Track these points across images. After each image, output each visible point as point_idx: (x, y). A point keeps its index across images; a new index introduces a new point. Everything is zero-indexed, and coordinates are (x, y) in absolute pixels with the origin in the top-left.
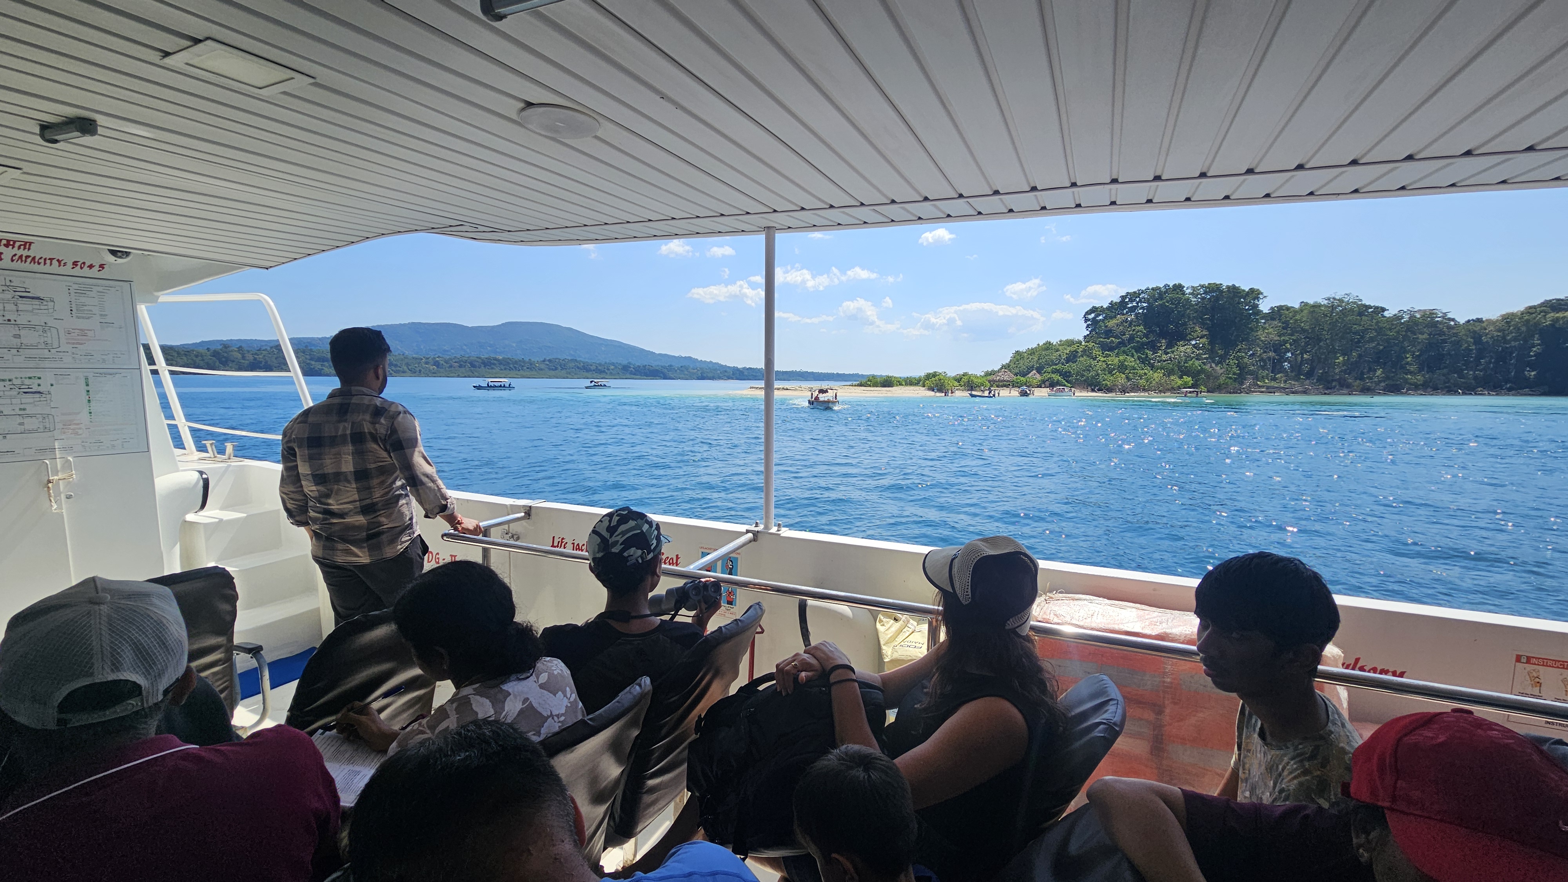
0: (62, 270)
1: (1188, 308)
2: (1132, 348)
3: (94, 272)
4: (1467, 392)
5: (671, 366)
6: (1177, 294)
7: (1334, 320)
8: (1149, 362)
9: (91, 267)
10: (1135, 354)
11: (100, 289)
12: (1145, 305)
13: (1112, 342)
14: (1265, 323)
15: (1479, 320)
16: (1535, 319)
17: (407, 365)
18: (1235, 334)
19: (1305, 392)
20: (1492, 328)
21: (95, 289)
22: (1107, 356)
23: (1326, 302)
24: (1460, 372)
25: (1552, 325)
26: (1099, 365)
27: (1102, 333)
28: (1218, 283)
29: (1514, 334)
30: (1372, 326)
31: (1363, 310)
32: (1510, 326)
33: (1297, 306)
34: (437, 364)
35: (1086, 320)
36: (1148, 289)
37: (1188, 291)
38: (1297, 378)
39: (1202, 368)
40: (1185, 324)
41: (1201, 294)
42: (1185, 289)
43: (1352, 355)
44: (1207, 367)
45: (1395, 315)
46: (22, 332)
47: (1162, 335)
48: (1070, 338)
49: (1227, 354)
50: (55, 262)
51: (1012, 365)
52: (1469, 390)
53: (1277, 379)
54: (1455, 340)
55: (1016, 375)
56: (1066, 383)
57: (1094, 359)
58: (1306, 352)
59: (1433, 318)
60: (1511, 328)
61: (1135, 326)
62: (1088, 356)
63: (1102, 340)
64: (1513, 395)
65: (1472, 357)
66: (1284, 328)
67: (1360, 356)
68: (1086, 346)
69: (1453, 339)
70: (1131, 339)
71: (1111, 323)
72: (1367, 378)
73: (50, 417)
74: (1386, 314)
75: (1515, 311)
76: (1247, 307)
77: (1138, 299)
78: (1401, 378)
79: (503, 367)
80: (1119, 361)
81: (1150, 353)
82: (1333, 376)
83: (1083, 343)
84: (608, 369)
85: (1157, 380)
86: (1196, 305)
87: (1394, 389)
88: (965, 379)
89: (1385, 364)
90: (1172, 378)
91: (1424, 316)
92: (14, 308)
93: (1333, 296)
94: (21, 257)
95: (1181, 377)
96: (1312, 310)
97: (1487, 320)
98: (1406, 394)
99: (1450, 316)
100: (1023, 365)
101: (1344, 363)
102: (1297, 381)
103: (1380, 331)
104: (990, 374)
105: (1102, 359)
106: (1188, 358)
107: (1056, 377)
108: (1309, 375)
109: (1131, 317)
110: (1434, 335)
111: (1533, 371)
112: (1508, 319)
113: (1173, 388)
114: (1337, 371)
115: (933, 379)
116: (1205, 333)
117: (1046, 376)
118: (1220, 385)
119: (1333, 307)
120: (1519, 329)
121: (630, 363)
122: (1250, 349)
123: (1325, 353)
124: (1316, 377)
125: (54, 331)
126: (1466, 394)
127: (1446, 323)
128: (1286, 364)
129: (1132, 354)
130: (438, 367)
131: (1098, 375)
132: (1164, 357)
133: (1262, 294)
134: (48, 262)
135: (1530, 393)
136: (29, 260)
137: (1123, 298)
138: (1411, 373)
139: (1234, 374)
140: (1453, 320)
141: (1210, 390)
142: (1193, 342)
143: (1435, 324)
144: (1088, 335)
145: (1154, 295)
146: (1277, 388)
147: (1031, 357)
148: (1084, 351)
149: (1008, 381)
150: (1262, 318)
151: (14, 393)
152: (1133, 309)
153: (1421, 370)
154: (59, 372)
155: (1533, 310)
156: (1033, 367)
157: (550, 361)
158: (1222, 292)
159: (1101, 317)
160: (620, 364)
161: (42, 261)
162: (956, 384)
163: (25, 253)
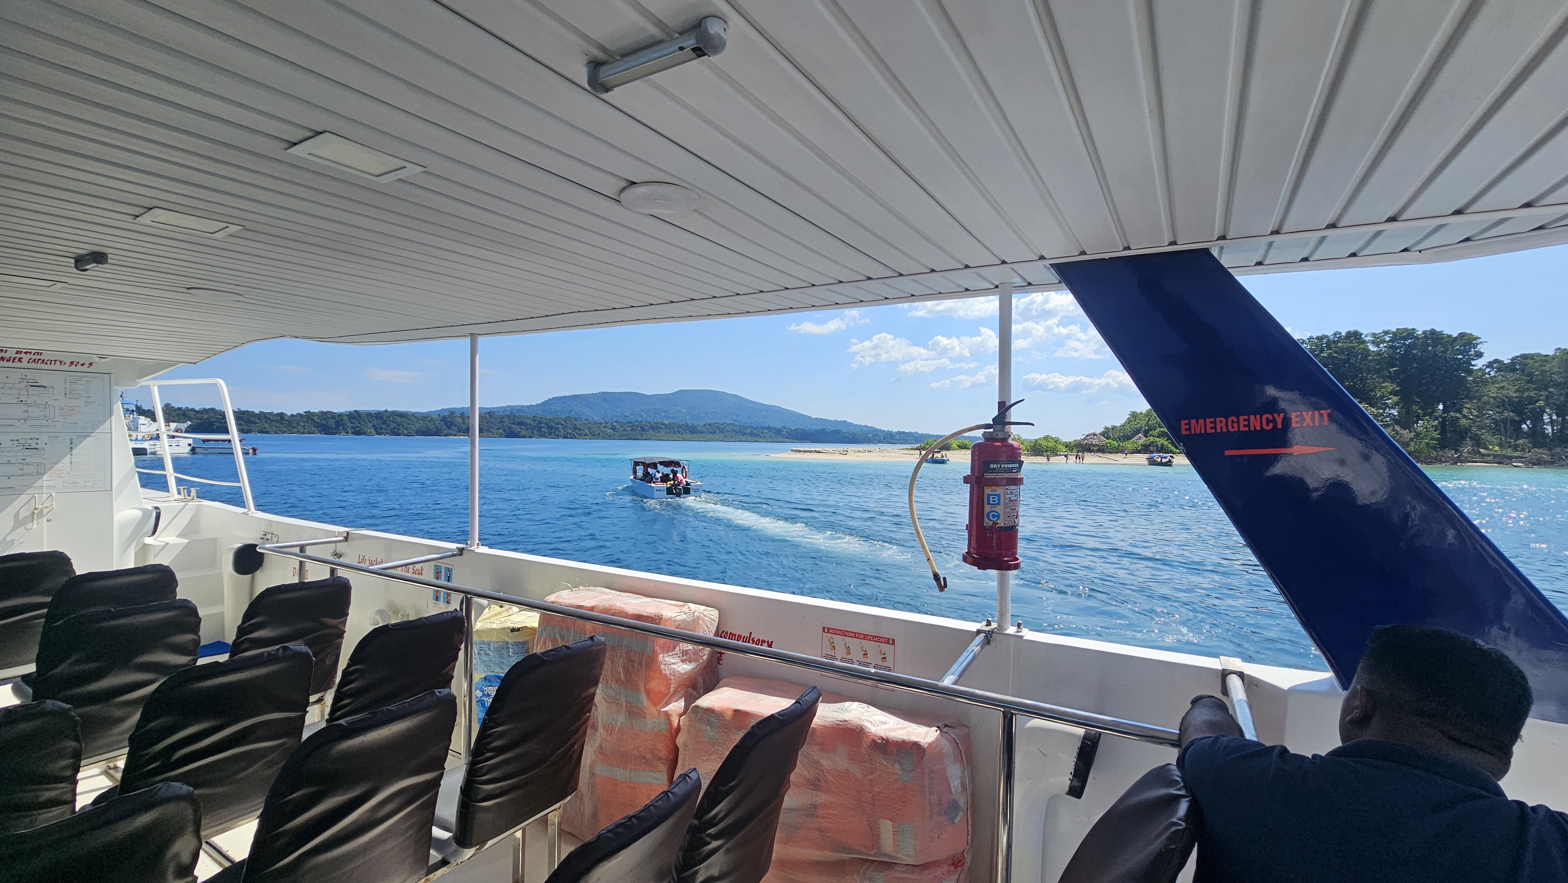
0: (63, 367)
1: (1367, 360)
3: (85, 368)
6: (1351, 342)
9: (83, 365)
11: (87, 379)
17: (589, 429)
21: (84, 379)
28: (1410, 328)
34: (613, 428)
37: (1367, 339)
40: (1365, 378)
41: (1386, 343)
42: (1363, 336)
46: (29, 409)
50: (58, 363)
53: (1511, 445)
55: (1115, 438)
73: (43, 465)
79: (668, 431)
84: (762, 433)
92: (26, 393)
94: (35, 360)
100: (1130, 427)
107: (1160, 441)
116: (1396, 388)
117: (1149, 440)
121: (784, 427)
125: (52, 408)
130: (614, 430)
133: (1479, 339)
134: (53, 362)
136: (40, 361)
139: (1432, 439)
146: (1514, 458)
151: (19, 448)
154: (52, 434)
156: (1140, 429)
157: (710, 425)
160: (775, 428)
161: (49, 362)
163: (38, 357)
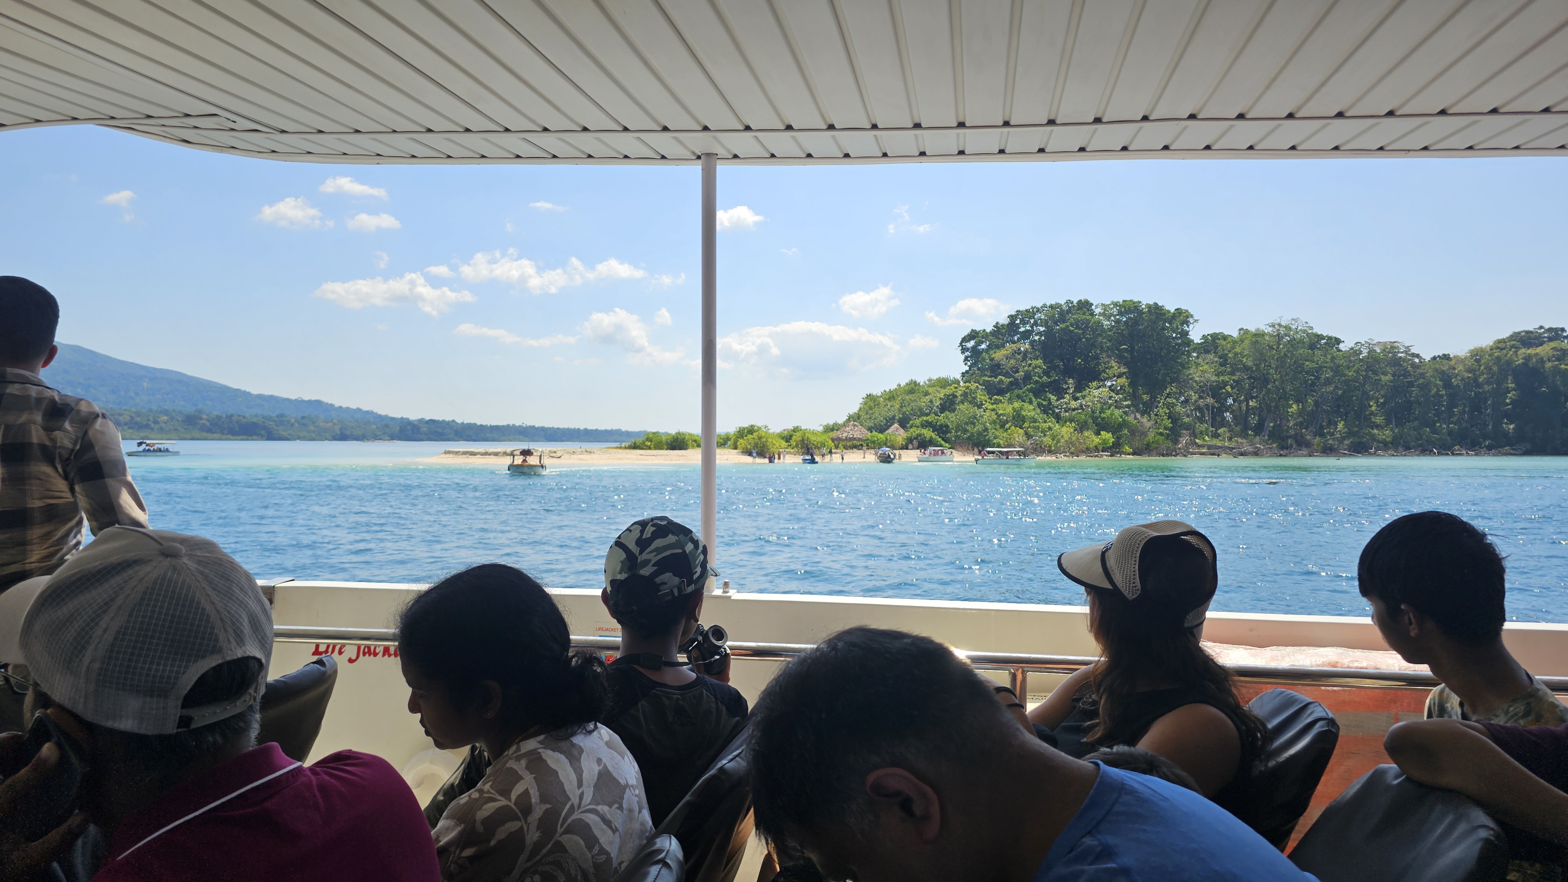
1: (1100, 335)
2: (1029, 390)
4: (1444, 452)
5: (282, 415)
6: (1084, 314)
7: (1282, 354)
8: (1054, 412)
10: (1034, 399)
12: (1042, 329)
13: (1001, 381)
14: (1198, 357)
15: (1446, 357)
16: (1506, 356)
18: (1162, 371)
19: (1256, 454)
20: (1461, 367)
22: (997, 402)
23: (1270, 329)
24: (1432, 425)
25: (1525, 364)
26: (987, 416)
27: (987, 369)
28: (1135, 300)
29: (1485, 376)
30: (1326, 362)
31: (1315, 342)
32: (1480, 366)
33: (1235, 334)
35: (964, 350)
36: (1045, 306)
37: (1098, 311)
38: (1244, 435)
39: (1124, 420)
40: (1096, 357)
41: (1115, 316)
42: (1093, 307)
43: (1306, 401)
44: (1130, 419)
45: (1352, 349)
47: (1069, 372)
48: (943, 375)
49: (1153, 399)
51: (864, 416)
52: (1445, 449)
53: (1219, 435)
54: (1423, 383)
55: (870, 429)
56: (943, 442)
57: (980, 406)
58: (1252, 398)
59: (1395, 354)
60: (1482, 368)
61: (1031, 359)
62: (971, 403)
63: (987, 378)
64: (1494, 455)
65: (1443, 406)
66: (1221, 365)
67: (1316, 403)
68: (967, 388)
69: (1421, 381)
70: (1027, 377)
71: (999, 355)
72: (1328, 433)
74: (1342, 346)
75: (1484, 346)
76: (1174, 335)
77: (1032, 321)
78: (1366, 434)
80: (1013, 408)
81: (1053, 398)
82: (1287, 431)
83: (962, 384)
85: (1066, 438)
86: (1110, 330)
87: (1360, 448)
88: (797, 437)
89: (1346, 414)
90: (1086, 434)
91: (1384, 350)
93: (1278, 321)
95: (1098, 433)
96: (1254, 340)
97: (1455, 357)
98: (1375, 454)
99: (1414, 350)
100: (880, 414)
101: (1300, 413)
102: (1244, 438)
103: (1337, 370)
104: (832, 430)
105: (990, 407)
106: (1105, 406)
107: (928, 433)
108: (1259, 429)
109: (1025, 346)
110: (1399, 377)
111: (1511, 424)
112: (1477, 355)
113: (1088, 449)
114: (1291, 424)
115: (750, 436)
116: (1123, 370)
117: (914, 431)
118: (1148, 445)
119: (1279, 337)
120: (1490, 369)
121: (200, 411)
122: (1181, 394)
123: (1275, 399)
124: (1267, 432)
126: (1442, 454)
127: (1410, 360)
128: (1228, 414)
129: (1030, 399)
131: (986, 430)
132: (1074, 404)
133: (1192, 316)
135: (1511, 451)
137: (1012, 318)
138: (1378, 426)
139: (1165, 428)
140: (1418, 356)
141: (1137, 450)
142: (1109, 384)
143: (1396, 362)
144: (967, 372)
145: (1053, 316)
146: (1221, 447)
147: (889, 404)
148: (965, 395)
149: (860, 439)
150: (1194, 350)
152: (1026, 335)
153: (1388, 422)
155: (1502, 345)
156: (894, 418)
158: (1141, 313)
159: (983, 346)
160: (180, 412)
162: (784, 444)
